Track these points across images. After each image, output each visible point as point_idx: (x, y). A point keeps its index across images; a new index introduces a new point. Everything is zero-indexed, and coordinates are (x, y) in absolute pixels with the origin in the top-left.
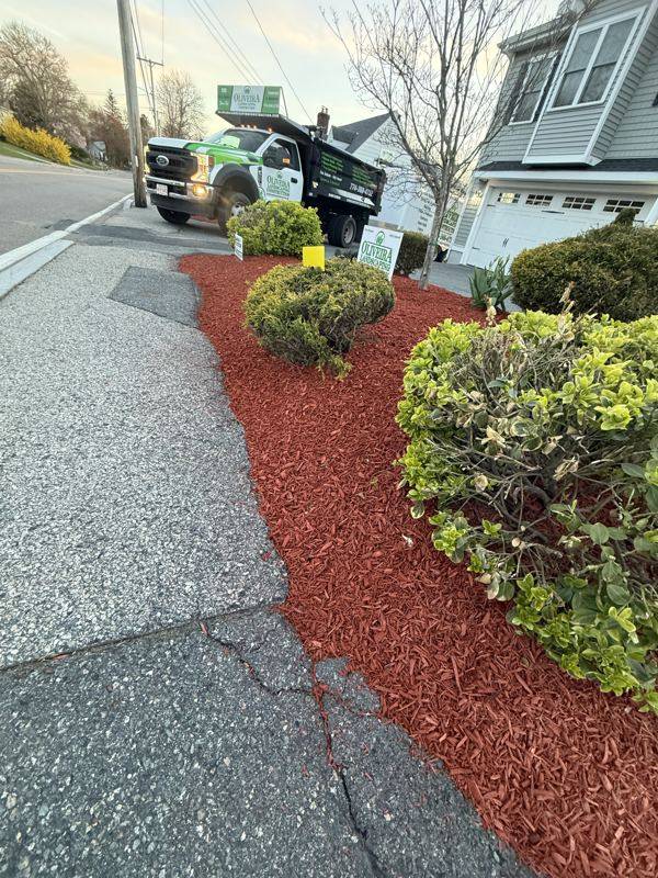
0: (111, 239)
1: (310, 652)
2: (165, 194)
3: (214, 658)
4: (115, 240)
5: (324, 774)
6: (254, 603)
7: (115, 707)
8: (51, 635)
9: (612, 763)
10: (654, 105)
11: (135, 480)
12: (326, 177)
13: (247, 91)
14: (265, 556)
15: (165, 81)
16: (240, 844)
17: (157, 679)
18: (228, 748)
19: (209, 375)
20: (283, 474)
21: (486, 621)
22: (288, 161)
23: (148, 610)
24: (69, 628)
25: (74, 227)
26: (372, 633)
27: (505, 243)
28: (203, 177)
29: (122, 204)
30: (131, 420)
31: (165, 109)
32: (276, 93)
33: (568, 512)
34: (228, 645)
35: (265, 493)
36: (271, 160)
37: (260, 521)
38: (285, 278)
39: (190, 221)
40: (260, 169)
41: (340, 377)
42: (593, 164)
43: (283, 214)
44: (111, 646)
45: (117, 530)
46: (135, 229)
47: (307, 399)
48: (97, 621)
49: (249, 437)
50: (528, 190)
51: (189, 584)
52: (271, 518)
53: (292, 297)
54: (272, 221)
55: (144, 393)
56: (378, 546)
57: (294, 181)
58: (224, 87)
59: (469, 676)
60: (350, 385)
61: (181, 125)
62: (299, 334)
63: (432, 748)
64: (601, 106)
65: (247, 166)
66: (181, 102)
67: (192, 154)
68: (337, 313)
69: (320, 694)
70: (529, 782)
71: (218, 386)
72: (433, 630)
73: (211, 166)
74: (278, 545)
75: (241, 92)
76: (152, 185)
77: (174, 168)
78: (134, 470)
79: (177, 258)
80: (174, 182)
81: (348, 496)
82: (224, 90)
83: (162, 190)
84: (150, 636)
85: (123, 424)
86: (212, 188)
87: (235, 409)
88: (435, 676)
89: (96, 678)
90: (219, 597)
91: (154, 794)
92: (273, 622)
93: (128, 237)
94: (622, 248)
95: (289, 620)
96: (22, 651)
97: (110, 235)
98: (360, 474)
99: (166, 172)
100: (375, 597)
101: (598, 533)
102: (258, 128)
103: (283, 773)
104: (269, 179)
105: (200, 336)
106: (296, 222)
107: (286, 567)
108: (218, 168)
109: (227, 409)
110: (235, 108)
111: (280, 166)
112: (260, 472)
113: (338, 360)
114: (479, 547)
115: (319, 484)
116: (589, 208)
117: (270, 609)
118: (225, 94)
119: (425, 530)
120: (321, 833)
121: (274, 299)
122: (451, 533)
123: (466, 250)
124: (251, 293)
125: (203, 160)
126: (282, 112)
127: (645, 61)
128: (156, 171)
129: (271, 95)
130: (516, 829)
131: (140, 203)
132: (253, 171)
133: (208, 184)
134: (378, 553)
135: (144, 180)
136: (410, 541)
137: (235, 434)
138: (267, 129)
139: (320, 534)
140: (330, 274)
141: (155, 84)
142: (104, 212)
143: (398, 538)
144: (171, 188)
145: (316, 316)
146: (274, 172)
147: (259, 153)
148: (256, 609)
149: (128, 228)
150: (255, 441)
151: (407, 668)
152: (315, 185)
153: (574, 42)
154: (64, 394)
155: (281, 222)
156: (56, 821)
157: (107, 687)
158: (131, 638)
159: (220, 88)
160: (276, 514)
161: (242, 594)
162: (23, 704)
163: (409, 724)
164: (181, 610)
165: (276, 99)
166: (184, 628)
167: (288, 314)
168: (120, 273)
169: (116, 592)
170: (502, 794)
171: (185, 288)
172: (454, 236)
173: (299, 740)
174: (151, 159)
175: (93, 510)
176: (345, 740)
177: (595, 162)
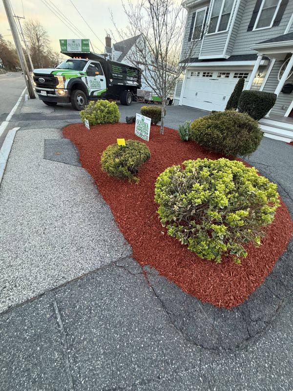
0: (28, 122)
1: (141, 265)
2: (46, 95)
3: (119, 270)
4: (31, 122)
5: (148, 288)
6: (125, 256)
7: (100, 283)
8: (79, 272)
9: (211, 275)
10: (248, 31)
11: (83, 229)
12: (116, 76)
13: (74, 42)
14: (125, 244)
15: (27, 25)
16: (133, 302)
17: (107, 276)
18: (126, 287)
19: (92, 187)
20: (125, 219)
21: (183, 250)
22: (98, 73)
23: (100, 262)
24: (83, 270)
25: (9, 117)
26: (156, 258)
27: (196, 94)
28: (62, 86)
29: (24, 97)
30: (74, 210)
31: (29, 39)
32: (87, 42)
33: (193, 223)
34: (121, 267)
35: (121, 226)
36: (90, 73)
37: (122, 235)
38: (113, 152)
39: (58, 104)
40: (86, 78)
41: (137, 183)
42: (227, 58)
43: (102, 108)
44: (94, 272)
45: (84, 244)
46: (35, 113)
47: (128, 193)
48: (88, 267)
49: (112, 209)
50: (203, 70)
51: (108, 255)
52: (124, 233)
53: (117, 160)
54: (99, 111)
55: (74, 199)
56: (155, 236)
57: (102, 80)
58: (63, 40)
59: (179, 263)
60: (140, 185)
61: (39, 47)
62: (121, 172)
63: (171, 279)
64: (227, 33)
65: (80, 78)
66: (37, 34)
67: (55, 76)
68: (133, 165)
69: (145, 273)
70: (192, 281)
71: (97, 191)
72: (171, 254)
73: (64, 80)
74: (128, 240)
75: (71, 42)
76: (38, 91)
77: (47, 83)
78: (82, 226)
79: (61, 129)
80: (49, 90)
81: (145, 223)
82: (63, 42)
83: (44, 93)
84: (102, 268)
85: (72, 212)
86: (67, 90)
87: (105, 199)
88: (171, 264)
89: (93, 278)
90: (116, 256)
91: (114, 297)
92: (131, 260)
93: (34, 119)
94: (223, 123)
95: (134, 259)
96: (74, 276)
97: (27, 119)
98: (148, 216)
99: (45, 85)
100: (155, 249)
101: (198, 227)
102: (82, 58)
103: (139, 289)
104: (91, 81)
105: (83, 170)
106: (108, 110)
107: (131, 246)
108: (68, 81)
109: (102, 200)
110: (69, 50)
111: (95, 75)
112: (118, 220)
113: (135, 178)
114: (179, 233)
115: (136, 221)
116: (228, 77)
117: (130, 257)
118: (64, 43)
119: (166, 230)
120: (149, 297)
121: (111, 161)
122: (171, 230)
123: (181, 99)
124: (103, 159)
125: (60, 79)
126: (91, 50)
127: (242, 11)
128: (39, 85)
129: (85, 43)
130: (190, 290)
131: (32, 97)
132: (83, 79)
133: (65, 89)
134: (155, 238)
135: (34, 89)
136: (163, 233)
137: (107, 208)
138: (86, 58)
139: (139, 235)
140: (128, 148)
141: (22, 26)
142: (17, 104)
143: (160, 233)
144: (48, 92)
145: (126, 165)
146: (92, 78)
147: (84, 71)
148: (126, 258)
149: (32, 113)
150: (114, 209)
151: (165, 264)
152: (111, 80)
153: (213, 3)
154: (50, 205)
155: (102, 111)
156: (95, 304)
157: (96, 280)
158: (98, 269)
159: (60, 41)
160: (125, 231)
161: (122, 255)
162: (80, 286)
163: (166, 275)
164: (108, 261)
165: (87, 45)
166: (110, 265)
167: (117, 166)
168: (42, 144)
169: (91, 260)
170: (187, 285)
171: (70, 147)
172: (175, 93)
173: (142, 283)
174: (36, 80)
175: (75, 240)
176: (152, 281)
177: (227, 57)
